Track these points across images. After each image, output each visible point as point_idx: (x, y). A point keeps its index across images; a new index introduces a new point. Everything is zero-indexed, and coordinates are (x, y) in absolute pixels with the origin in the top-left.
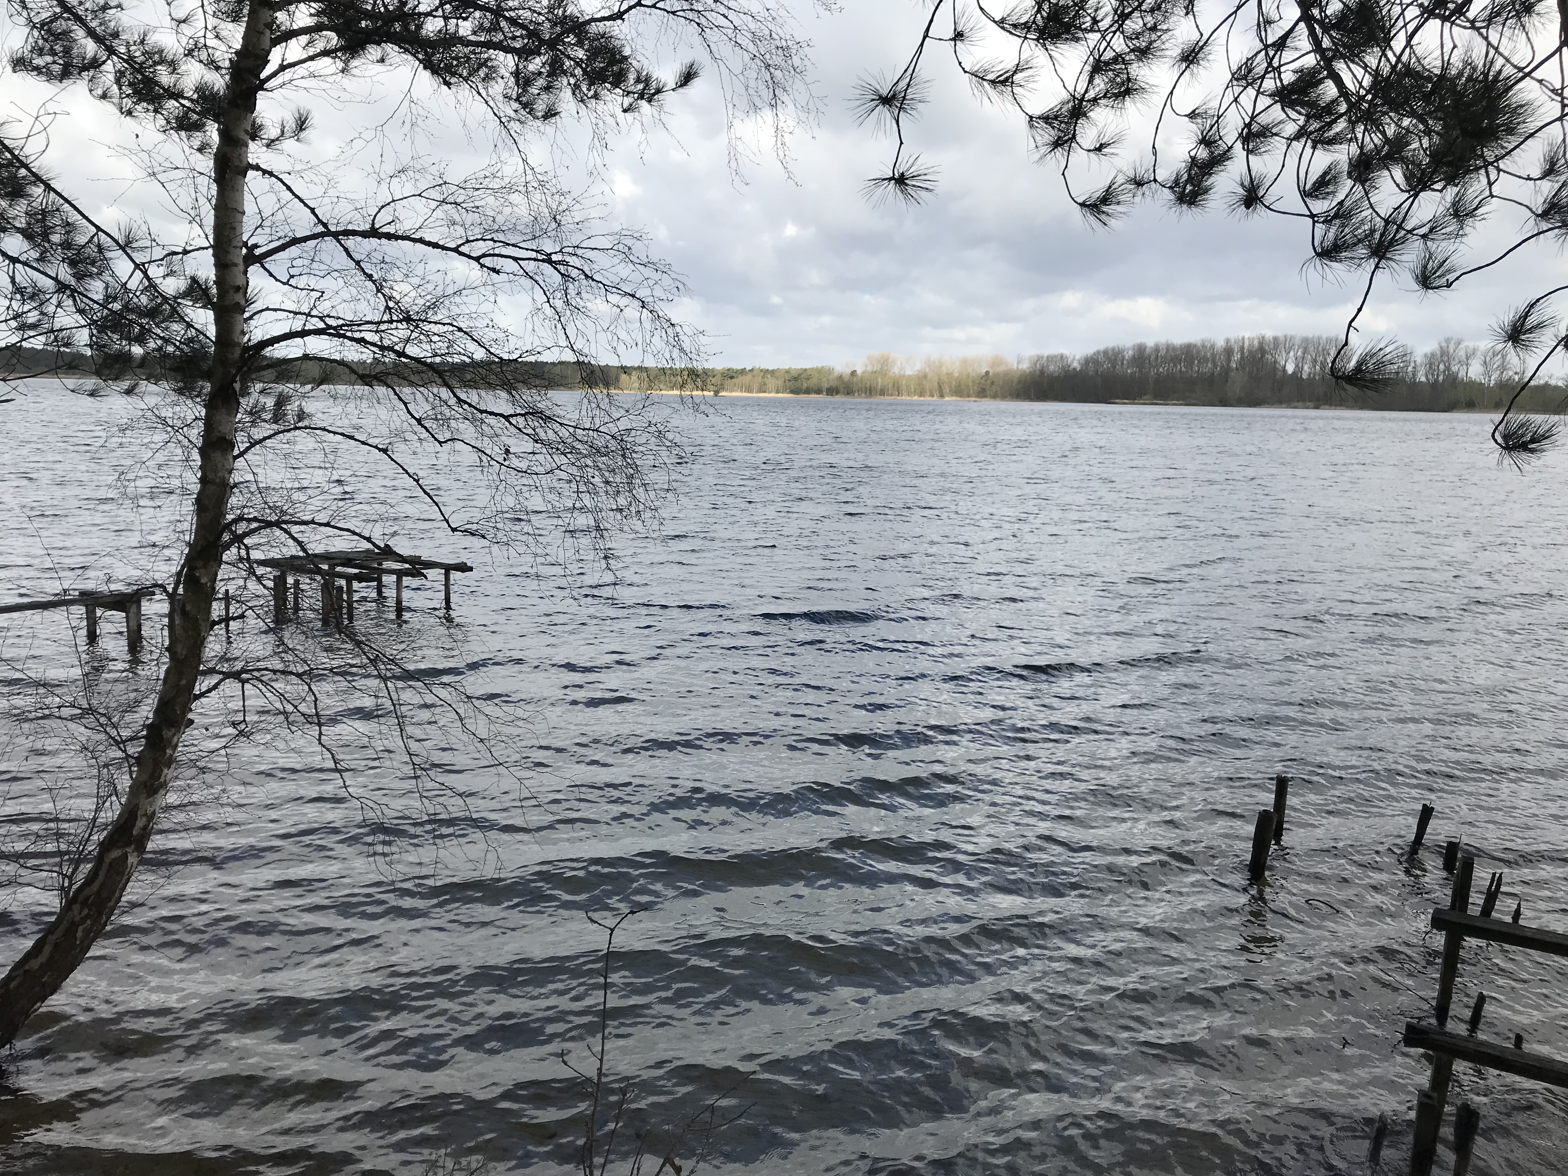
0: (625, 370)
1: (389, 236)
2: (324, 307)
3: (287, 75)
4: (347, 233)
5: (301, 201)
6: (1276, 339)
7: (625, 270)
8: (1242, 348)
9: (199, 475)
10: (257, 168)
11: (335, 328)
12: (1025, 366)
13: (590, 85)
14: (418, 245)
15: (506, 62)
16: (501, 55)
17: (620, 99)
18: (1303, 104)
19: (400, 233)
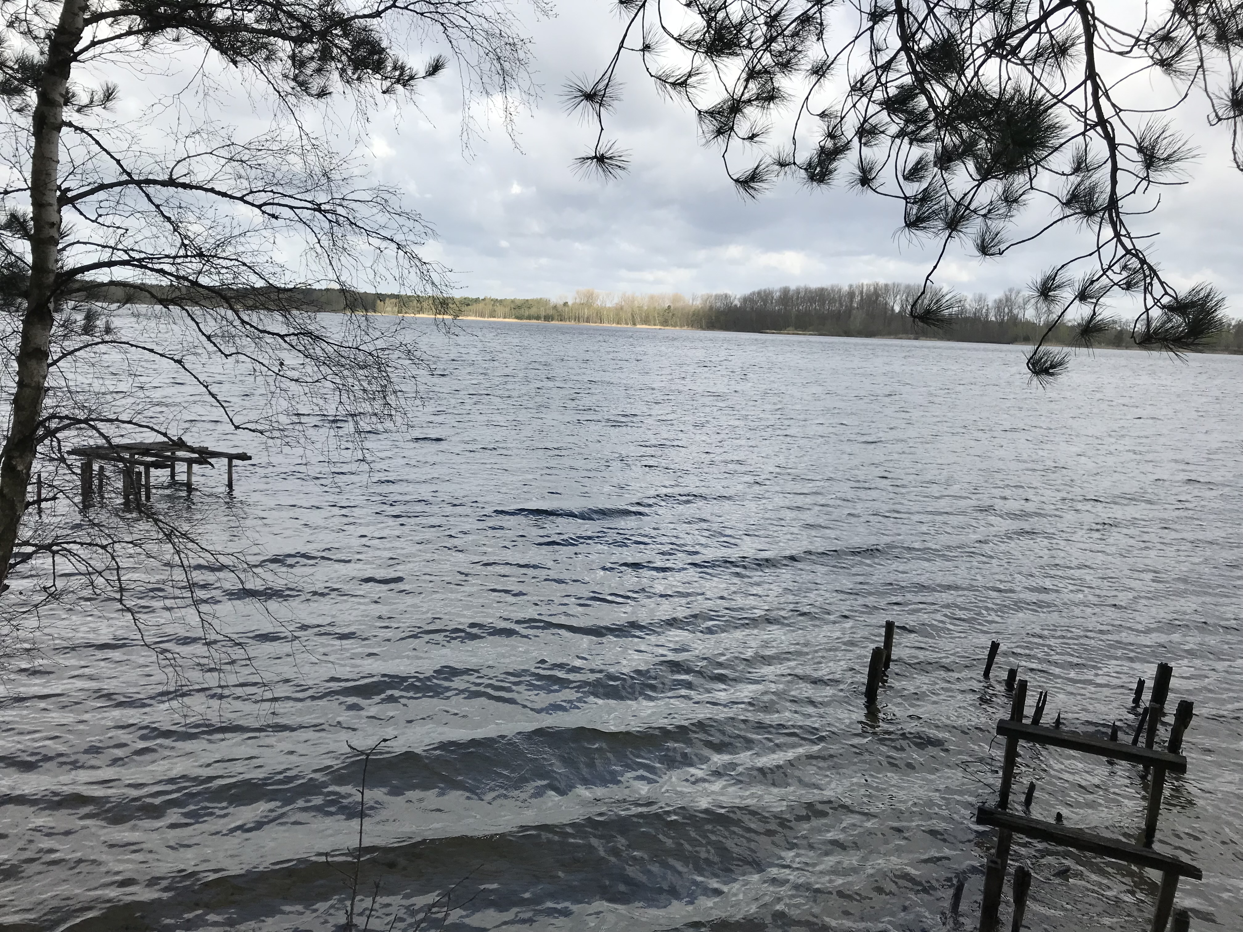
0: (381, 297)
1: (185, 186)
2: (128, 243)
3: (98, 49)
4: (148, 182)
5: (108, 153)
6: (886, 285)
7: (382, 219)
8: (862, 293)
9: (17, 379)
10: (70, 125)
11: (138, 260)
12: (698, 303)
13: (355, 69)
14: (210, 194)
15: (284, 47)
16: (280, 42)
17: (379, 82)
18: (902, 112)
19: (194, 184)
